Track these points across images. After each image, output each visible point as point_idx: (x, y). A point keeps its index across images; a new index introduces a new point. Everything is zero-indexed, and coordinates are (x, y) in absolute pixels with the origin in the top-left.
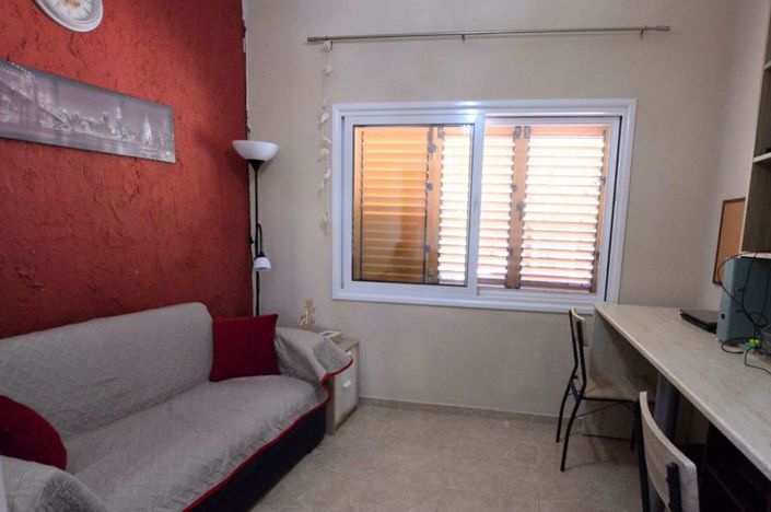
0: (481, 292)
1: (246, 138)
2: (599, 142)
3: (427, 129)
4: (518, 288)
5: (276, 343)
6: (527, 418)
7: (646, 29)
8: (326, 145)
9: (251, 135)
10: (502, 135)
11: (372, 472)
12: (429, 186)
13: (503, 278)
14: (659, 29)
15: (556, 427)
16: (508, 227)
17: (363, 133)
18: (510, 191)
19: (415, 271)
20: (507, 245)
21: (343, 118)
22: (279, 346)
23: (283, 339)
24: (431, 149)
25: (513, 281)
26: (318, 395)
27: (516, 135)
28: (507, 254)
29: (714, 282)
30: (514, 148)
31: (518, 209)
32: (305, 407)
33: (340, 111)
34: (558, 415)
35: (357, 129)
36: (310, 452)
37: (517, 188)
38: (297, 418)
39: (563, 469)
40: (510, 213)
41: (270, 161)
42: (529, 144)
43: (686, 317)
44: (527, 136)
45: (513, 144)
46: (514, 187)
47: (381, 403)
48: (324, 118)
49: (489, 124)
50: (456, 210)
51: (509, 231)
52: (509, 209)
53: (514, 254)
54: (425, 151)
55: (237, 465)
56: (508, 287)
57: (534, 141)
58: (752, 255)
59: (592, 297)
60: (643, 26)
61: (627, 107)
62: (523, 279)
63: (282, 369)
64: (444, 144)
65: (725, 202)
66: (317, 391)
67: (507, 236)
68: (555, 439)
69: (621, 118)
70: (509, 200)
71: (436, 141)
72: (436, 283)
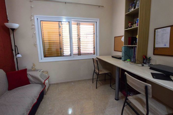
0: (74, 56)
1: (8, 22)
2: (92, 26)
3: (58, 22)
4: (80, 55)
5: (28, 76)
6: (86, 80)
7: (100, 6)
8: (33, 25)
9: (9, 21)
10: (75, 24)
11: (59, 101)
12: (60, 35)
13: (77, 53)
14: (102, 6)
15: (92, 80)
16: (77, 43)
17: (42, 23)
18: (77, 36)
19: (58, 54)
20: (77, 47)
21: (37, 19)
22: (29, 77)
23: (30, 75)
24: (60, 27)
25: (79, 54)
26: (43, 87)
27: (77, 24)
28: (78, 48)
29: (114, 51)
30: (77, 27)
31: (79, 39)
32: (40, 90)
33: (36, 17)
34: (92, 78)
35: (41, 22)
36: (42, 101)
37: (79, 35)
38: (39, 94)
39: (96, 88)
40: (78, 40)
41: (17, 29)
42: (80, 26)
43: (113, 57)
44: (80, 25)
45: (77, 26)
46: (78, 35)
47: (54, 84)
48: (32, 18)
49: (73, 22)
50: (67, 40)
51: (78, 44)
52: (77, 39)
53: (79, 48)
54: (58, 27)
55: (28, 113)
56: (79, 55)
57: (81, 26)
58: (127, 46)
59: (94, 55)
60: (99, 5)
61: (98, 20)
62: (81, 53)
63: (31, 82)
64: (62, 26)
65: (115, 37)
66: (42, 86)
67: (77, 45)
68: (92, 83)
69: (96, 22)
70: (77, 38)
71: (61, 25)
72: (64, 56)
